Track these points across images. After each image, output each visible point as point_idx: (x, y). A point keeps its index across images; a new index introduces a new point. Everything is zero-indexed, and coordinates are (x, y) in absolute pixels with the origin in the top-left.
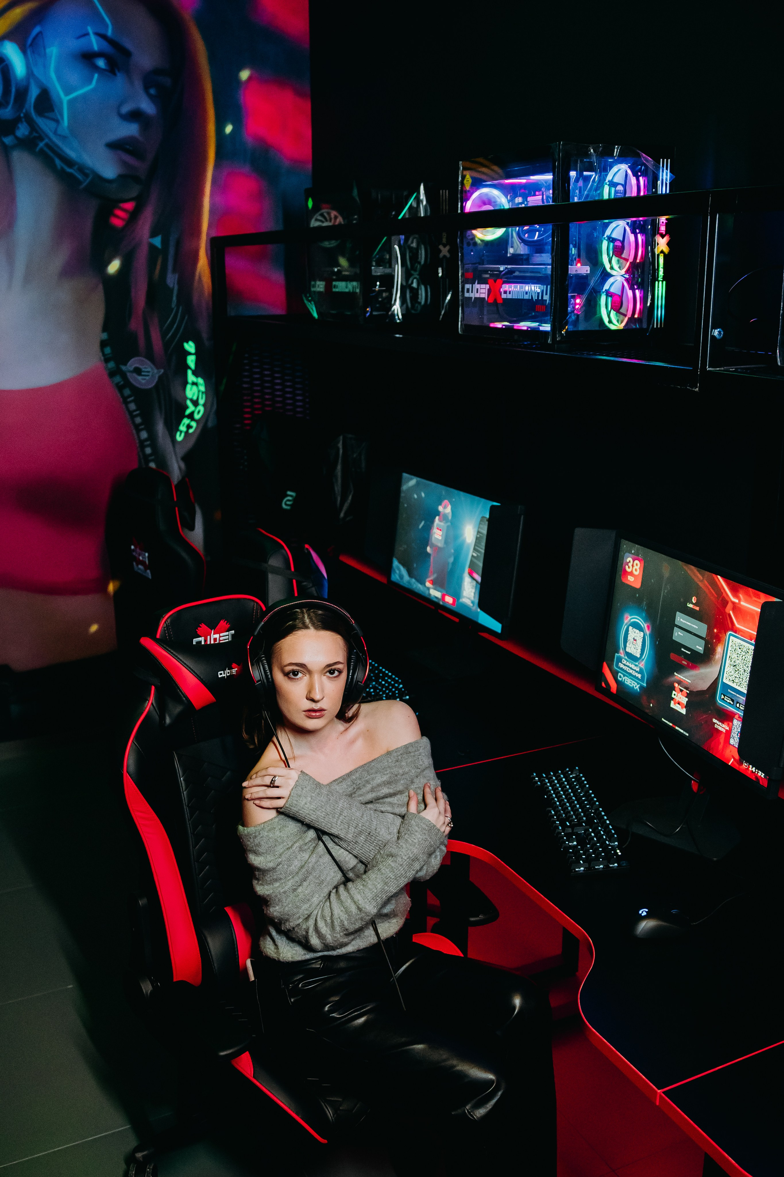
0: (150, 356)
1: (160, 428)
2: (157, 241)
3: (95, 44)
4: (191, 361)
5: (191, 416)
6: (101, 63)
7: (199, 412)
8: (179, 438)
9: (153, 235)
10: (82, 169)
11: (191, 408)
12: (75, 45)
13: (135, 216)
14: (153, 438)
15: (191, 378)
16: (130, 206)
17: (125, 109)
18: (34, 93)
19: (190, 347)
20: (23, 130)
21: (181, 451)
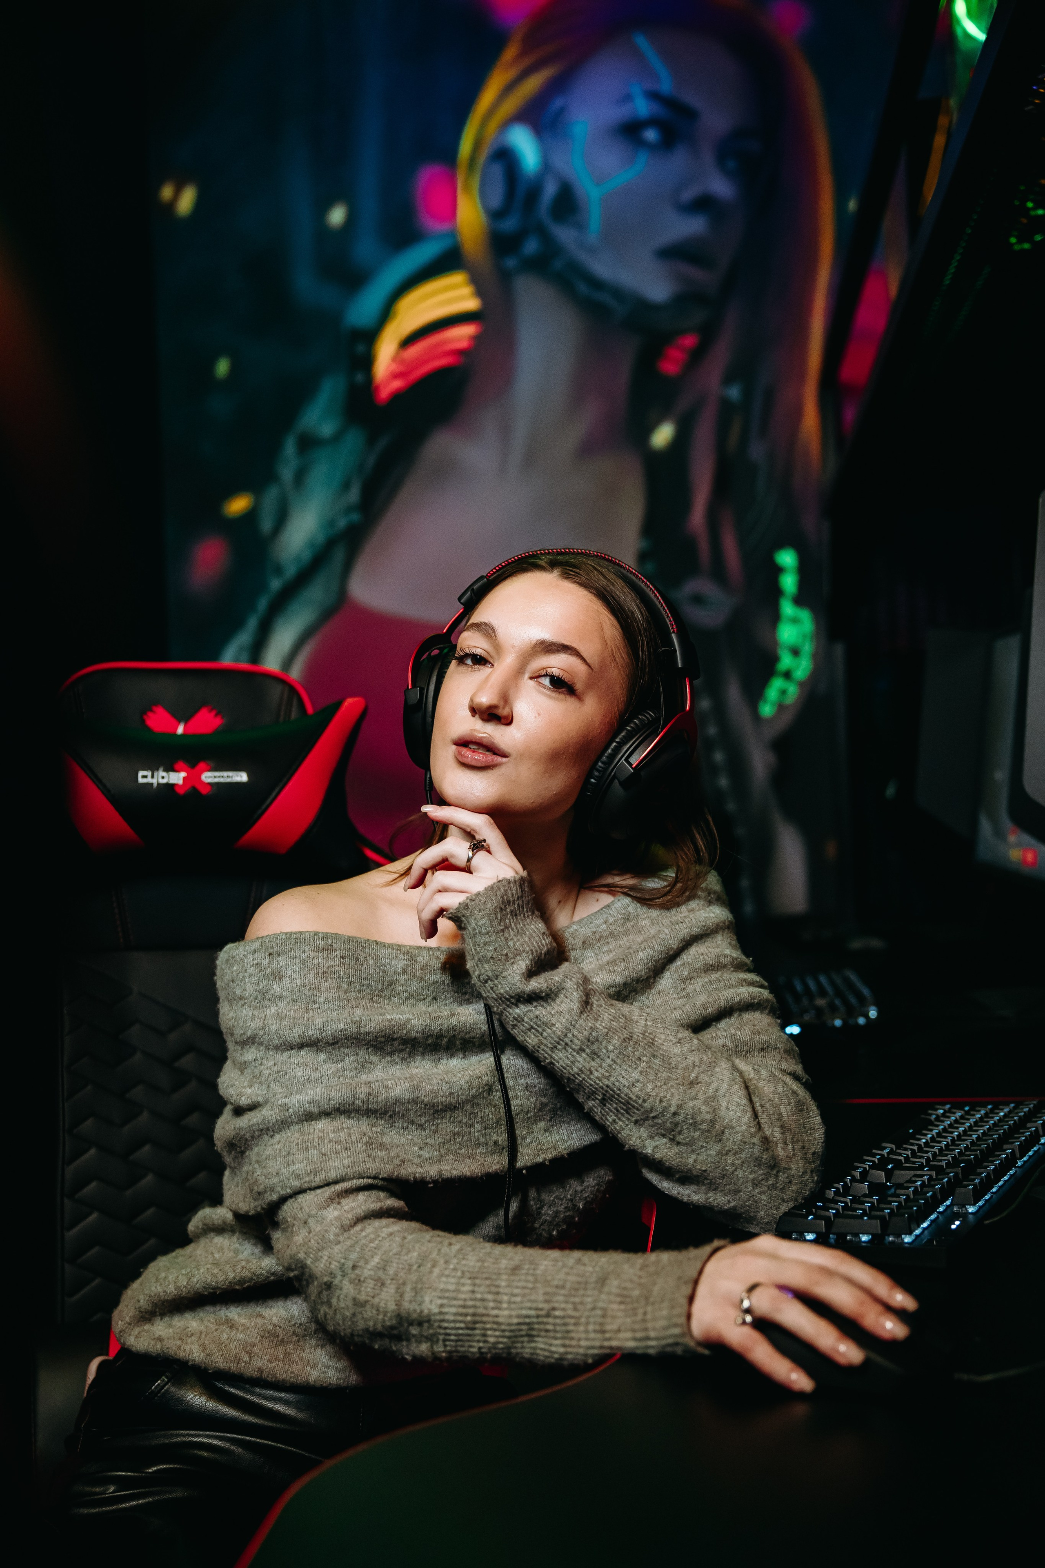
0: (719, 574)
1: (734, 693)
2: (734, 392)
3: (642, 107)
4: (789, 582)
5: (787, 675)
6: (651, 135)
7: (802, 668)
8: (767, 710)
9: (728, 380)
10: (618, 293)
11: (786, 661)
12: (614, 114)
13: (698, 355)
14: (720, 711)
15: (788, 608)
16: (690, 341)
17: (688, 195)
18: (550, 190)
19: (787, 558)
20: (531, 246)
21: (770, 733)
